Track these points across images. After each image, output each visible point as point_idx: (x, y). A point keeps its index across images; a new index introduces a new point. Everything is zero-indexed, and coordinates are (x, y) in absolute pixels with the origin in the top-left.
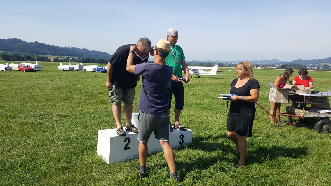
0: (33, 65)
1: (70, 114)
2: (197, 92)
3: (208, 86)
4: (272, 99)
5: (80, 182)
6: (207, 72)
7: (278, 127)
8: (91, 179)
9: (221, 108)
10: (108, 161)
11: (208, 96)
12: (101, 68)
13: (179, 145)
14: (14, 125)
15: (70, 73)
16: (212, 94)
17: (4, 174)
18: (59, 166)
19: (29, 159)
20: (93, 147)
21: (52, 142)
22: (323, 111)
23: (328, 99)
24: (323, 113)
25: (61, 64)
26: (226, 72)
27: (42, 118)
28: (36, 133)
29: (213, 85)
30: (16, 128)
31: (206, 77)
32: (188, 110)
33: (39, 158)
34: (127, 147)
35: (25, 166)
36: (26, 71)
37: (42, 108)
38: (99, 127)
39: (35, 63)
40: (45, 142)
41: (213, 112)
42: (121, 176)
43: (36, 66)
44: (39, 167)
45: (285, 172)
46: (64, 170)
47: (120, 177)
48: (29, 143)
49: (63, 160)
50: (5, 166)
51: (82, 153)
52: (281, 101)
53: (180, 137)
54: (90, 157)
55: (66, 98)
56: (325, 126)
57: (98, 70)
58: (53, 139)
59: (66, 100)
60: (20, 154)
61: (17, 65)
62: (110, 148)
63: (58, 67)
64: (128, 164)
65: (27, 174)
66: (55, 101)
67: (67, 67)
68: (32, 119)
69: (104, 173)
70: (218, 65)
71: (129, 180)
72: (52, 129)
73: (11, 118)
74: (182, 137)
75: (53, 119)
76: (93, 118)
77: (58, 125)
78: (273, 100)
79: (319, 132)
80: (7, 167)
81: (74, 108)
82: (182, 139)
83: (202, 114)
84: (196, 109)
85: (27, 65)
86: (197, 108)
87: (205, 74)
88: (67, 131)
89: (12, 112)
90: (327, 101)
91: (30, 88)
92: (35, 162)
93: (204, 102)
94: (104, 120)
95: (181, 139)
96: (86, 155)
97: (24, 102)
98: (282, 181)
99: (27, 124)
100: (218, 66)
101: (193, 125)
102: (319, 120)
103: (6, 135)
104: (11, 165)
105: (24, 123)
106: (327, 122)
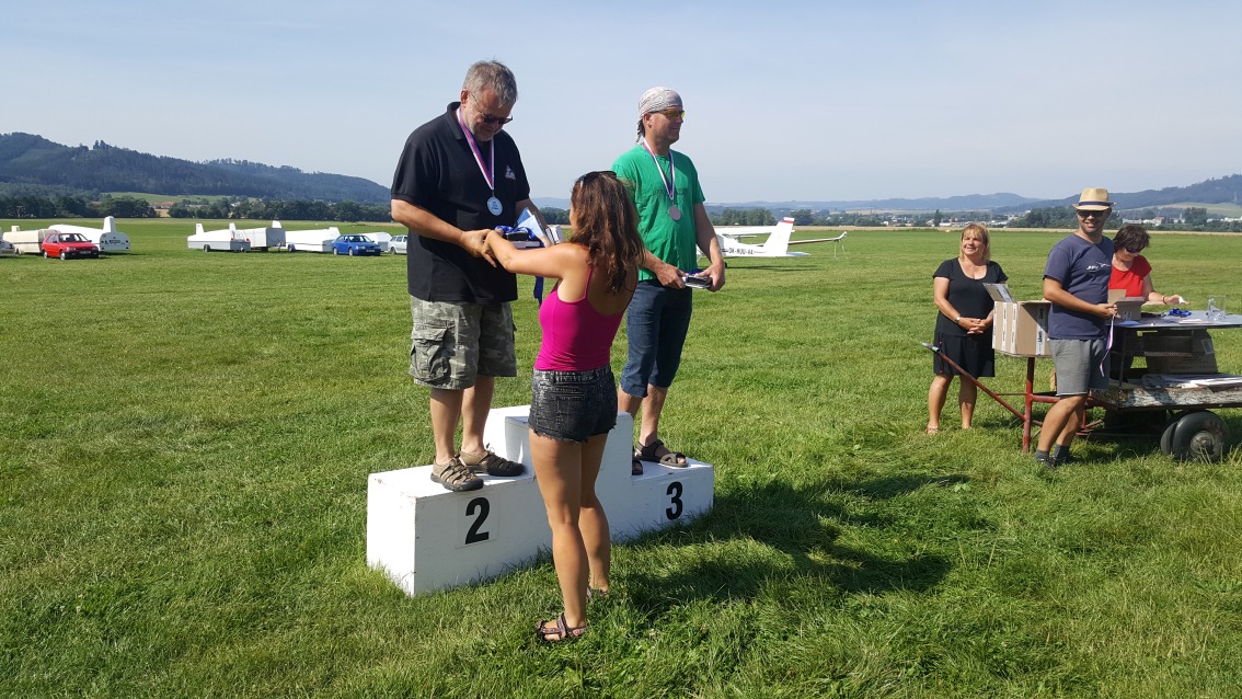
0: (92, 235)
1: (249, 416)
2: (718, 323)
3: (759, 300)
4: (1004, 343)
5: (313, 667)
6: (754, 247)
7: (1025, 447)
8: (352, 653)
9: (811, 381)
10: (409, 586)
11: (760, 337)
12: (353, 241)
13: (666, 519)
14: (45, 460)
15: (235, 260)
16: (775, 330)
17: (29, 642)
18: (229, 608)
19: (116, 586)
20: (351, 537)
21: (196, 521)
22: (1193, 384)
23: (1209, 337)
24: (1190, 391)
25: (199, 228)
26: (821, 246)
27: (149, 435)
28: (132, 492)
29: (776, 295)
30: (53, 473)
31: (751, 264)
32: (688, 390)
33: (152, 583)
34: (478, 532)
35: (102, 614)
36: (70, 256)
37: (142, 394)
38: (363, 461)
39: (100, 226)
40: (169, 522)
41: (782, 395)
42: (463, 640)
43: (104, 235)
44: (153, 615)
45: (1059, 609)
46: (248, 624)
47: (459, 642)
48: (109, 529)
49: (241, 588)
50: (29, 614)
51: (311, 559)
52: (1038, 348)
53: (669, 492)
54: (341, 572)
55: (229, 357)
56: (1198, 437)
57: (341, 248)
58: (198, 510)
59: (229, 363)
60: (78, 569)
61: (33, 235)
62: (417, 538)
63: (190, 238)
64: (483, 595)
65: (111, 641)
66: (190, 369)
67: (221, 237)
68: (110, 439)
69: (399, 631)
70: (793, 219)
71: (494, 653)
72: (188, 474)
73: (30, 436)
74: (675, 491)
75: (191, 435)
76: (340, 430)
77: (212, 458)
78: (1008, 345)
79: (1176, 459)
80: (35, 618)
81: (264, 394)
82: (676, 500)
83: (741, 403)
84: (717, 386)
85: (72, 235)
86: (724, 381)
87: (747, 255)
88: (246, 480)
89: (33, 412)
90: (1207, 345)
91: (89, 322)
92: (140, 596)
93: (748, 358)
94: (380, 437)
95: (674, 500)
96: (325, 566)
97: (75, 375)
98: (1051, 642)
99: (93, 458)
100: (795, 224)
101: (713, 445)
102: (1178, 418)
103: (19, 501)
104: (52, 610)
105: (82, 454)
106: (1207, 424)
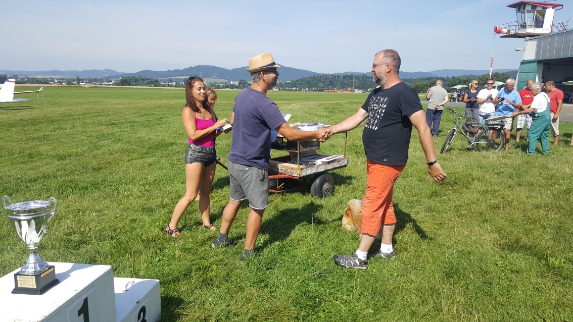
22: (319, 162)
24: (322, 165)
56: (325, 186)
70: (14, 80)
102: (316, 178)
106: (328, 178)
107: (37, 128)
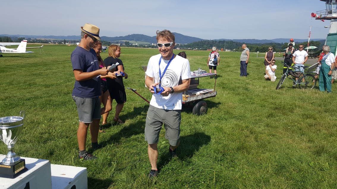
6: (13, 50)
24: (199, 95)
56: (201, 108)
87: (10, 52)
100: (28, 42)
102: (196, 103)
106: (203, 103)
107: (36, 68)
